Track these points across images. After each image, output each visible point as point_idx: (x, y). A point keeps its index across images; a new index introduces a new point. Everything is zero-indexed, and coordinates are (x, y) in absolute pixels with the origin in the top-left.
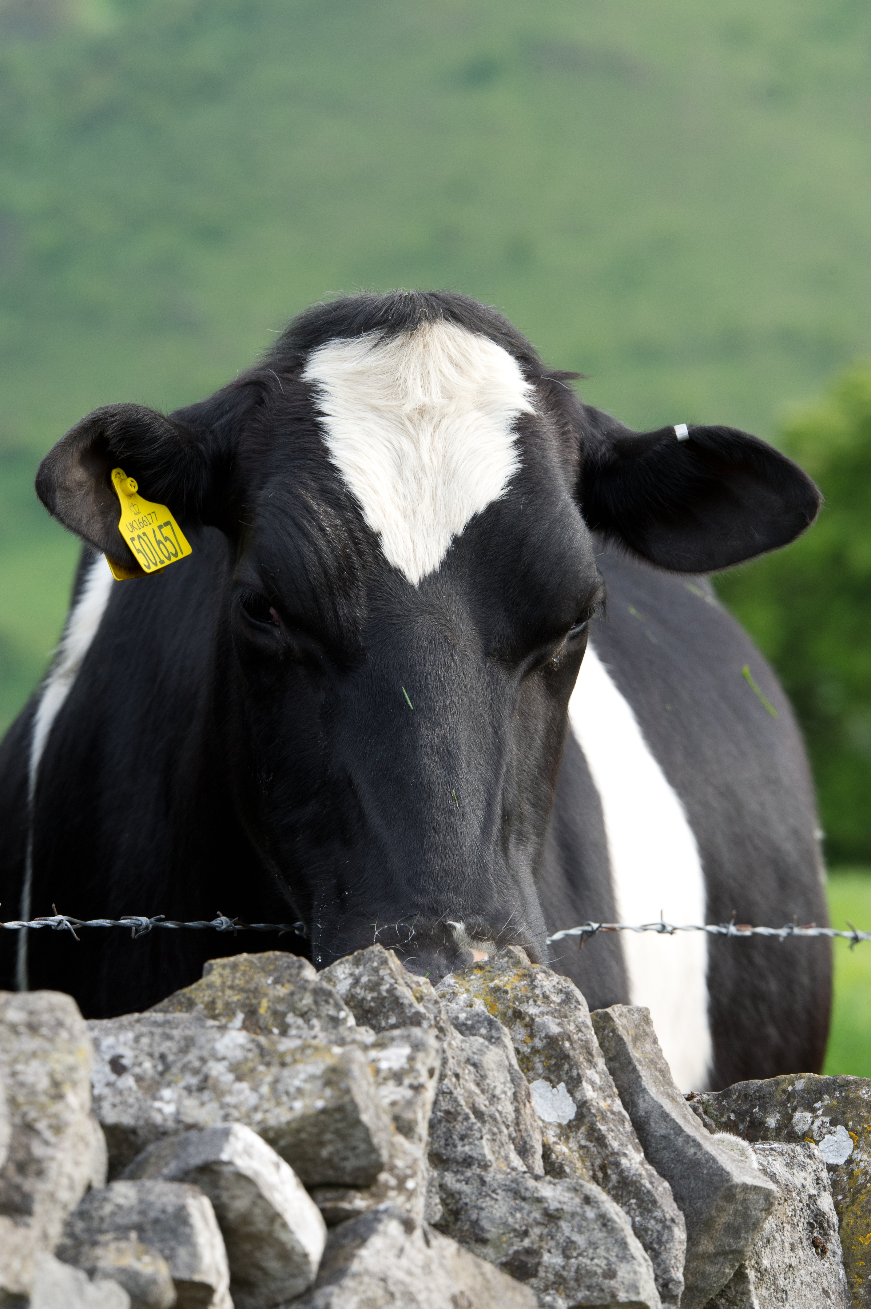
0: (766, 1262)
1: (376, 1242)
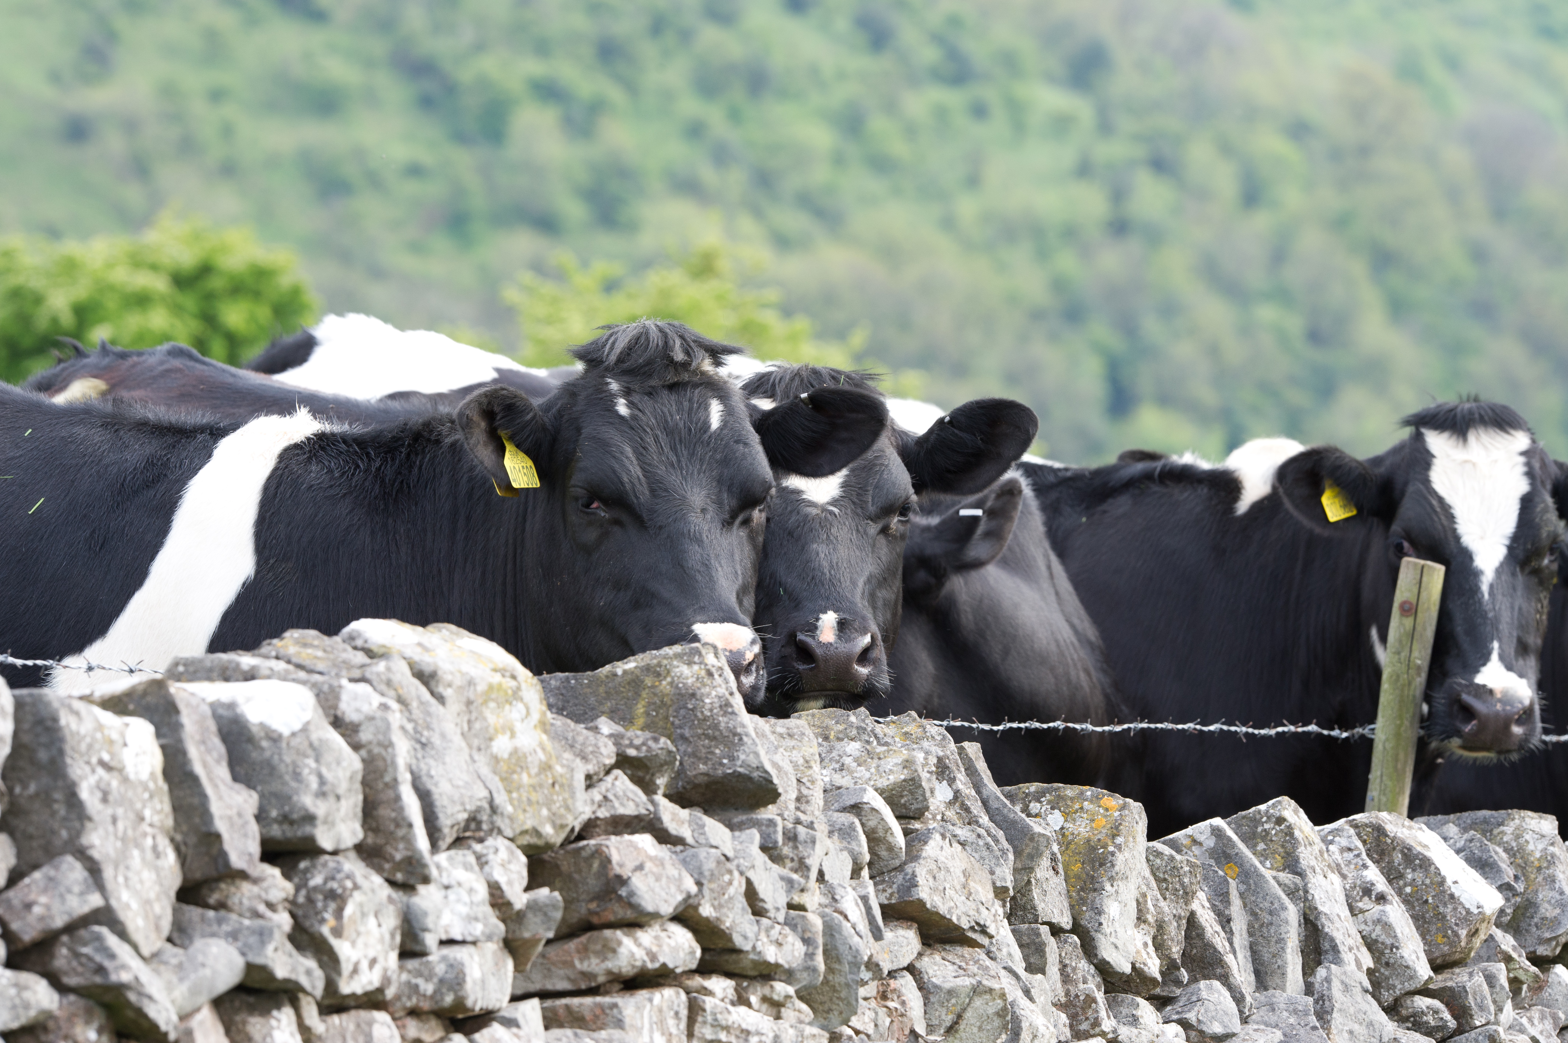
0: (1038, 876)
1: (931, 843)
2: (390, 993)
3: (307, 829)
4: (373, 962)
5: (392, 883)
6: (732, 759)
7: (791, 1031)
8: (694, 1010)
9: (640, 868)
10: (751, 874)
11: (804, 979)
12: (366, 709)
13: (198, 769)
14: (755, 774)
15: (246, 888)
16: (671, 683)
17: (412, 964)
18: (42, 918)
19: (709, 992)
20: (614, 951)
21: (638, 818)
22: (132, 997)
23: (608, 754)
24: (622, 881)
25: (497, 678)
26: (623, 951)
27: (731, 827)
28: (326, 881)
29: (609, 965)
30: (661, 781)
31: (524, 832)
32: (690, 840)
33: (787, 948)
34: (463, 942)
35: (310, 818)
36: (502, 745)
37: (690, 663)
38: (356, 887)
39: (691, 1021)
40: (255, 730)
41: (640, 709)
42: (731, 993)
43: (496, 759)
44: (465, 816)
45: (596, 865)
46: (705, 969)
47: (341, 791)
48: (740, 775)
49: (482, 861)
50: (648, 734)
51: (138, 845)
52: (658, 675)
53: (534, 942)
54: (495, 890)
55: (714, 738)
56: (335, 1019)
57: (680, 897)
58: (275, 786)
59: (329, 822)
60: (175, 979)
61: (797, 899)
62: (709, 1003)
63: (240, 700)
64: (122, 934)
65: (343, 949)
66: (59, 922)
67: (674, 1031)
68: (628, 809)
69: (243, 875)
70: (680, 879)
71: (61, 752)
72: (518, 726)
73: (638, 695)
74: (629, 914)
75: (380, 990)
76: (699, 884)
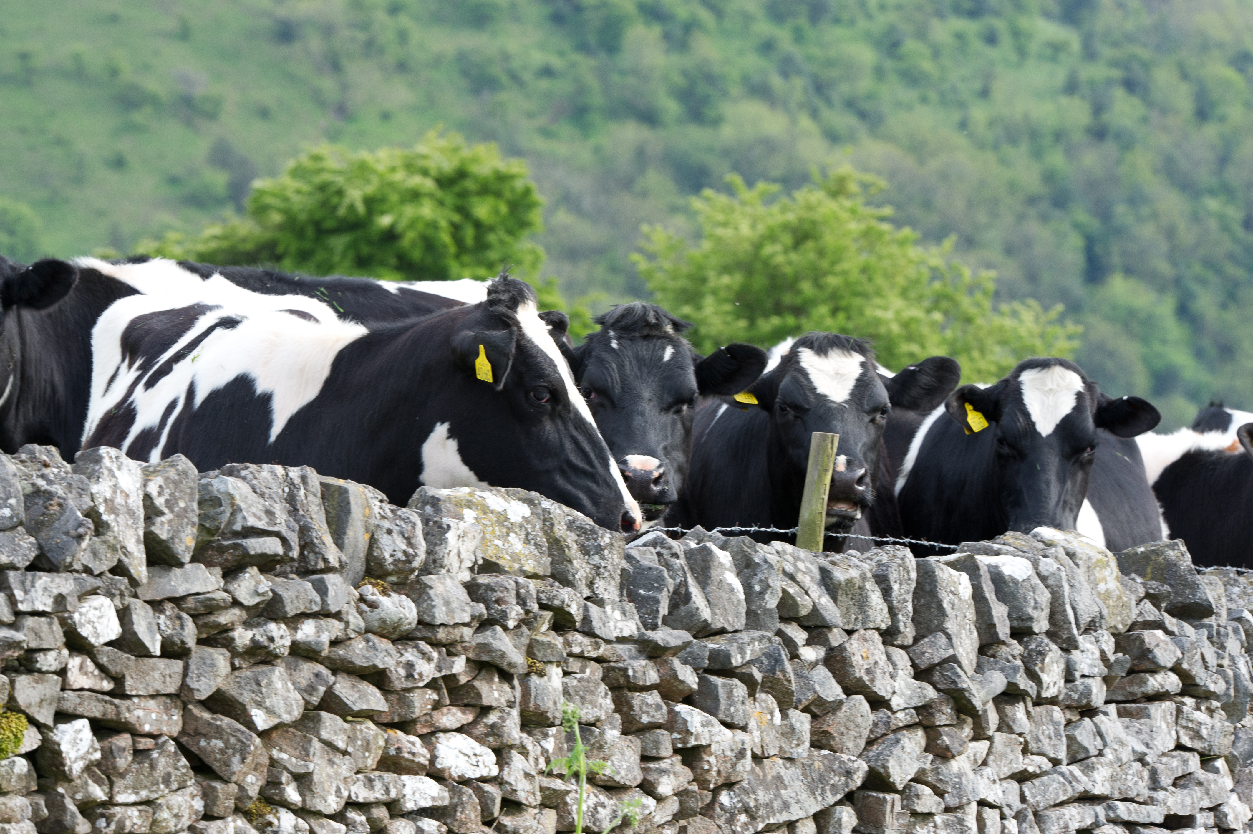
2: (1061, 698)
3: (1029, 623)
4: (1055, 683)
5: (1062, 649)
6: (1194, 595)
7: (1219, 724)
8: (1179, 711)
9: (1157, 645)
10: (1203, 650)
11: (1225, 700)
12: (1051, 570)
13: (987, 595)
14: (1205, 603)
15: (1004, 648)
16: (1164, 559)
17: (1069, 685)
18: (929, 659)
19: (1185, 704)
20: (1145, 683)
21: (1155, 622)
22: (967, 694)
23: (1142, 592)
24: (1150, 651)
25: (1100, 556)
26: (1149, 683)
27: (1196, 627)
28: (1037, 646)
29: (1143, 689)
30: (1163, 605)
31: (1111, 627)
32: (1177, 633)
33: (1219, 685)
34: (1089, 676)
35: (1031, 619)
36: (1102, 587)
37: (1173, 550)
38: (1050, 650)
39: (1177, 717)
40: (1007, 578)
41: (1149, 570)
42: (1193, 705)
43: (1099, 594)
44: (1090, 619)
45: (1137, 643)
46: (1183, 693)
47: (1043, 607)
48: (1198, 603)
49: (1097, 641)
50: (1159, 583)
51: (964, 629)
52: (1158, 554)
53: (1115, 677)
54: (1103, 653)
55: (1185, 585)
56: (1038, 708)
57: (1175, 660)
58: (1016, 604)
59: (1038, 621)
60: (980, 687)
61: (1220, 662)
62: (1185, 709)
63: (1000, 564)
64: (960, 666)
65: (1044, 677)
66: (936, 661)
67: (1170, 721)
68: (1151, 618)
69: (1003, 643)
70: (1175, 651)
71: (936, 586)
72: (1108, 578)
73: (1148, 564)
74: (1153, 667)
75: (1057, 696)
76: (1183, 654)
